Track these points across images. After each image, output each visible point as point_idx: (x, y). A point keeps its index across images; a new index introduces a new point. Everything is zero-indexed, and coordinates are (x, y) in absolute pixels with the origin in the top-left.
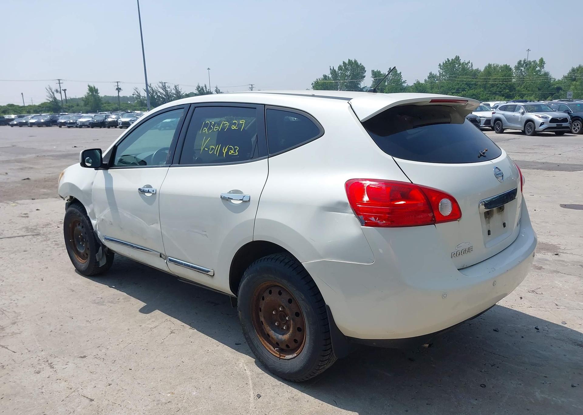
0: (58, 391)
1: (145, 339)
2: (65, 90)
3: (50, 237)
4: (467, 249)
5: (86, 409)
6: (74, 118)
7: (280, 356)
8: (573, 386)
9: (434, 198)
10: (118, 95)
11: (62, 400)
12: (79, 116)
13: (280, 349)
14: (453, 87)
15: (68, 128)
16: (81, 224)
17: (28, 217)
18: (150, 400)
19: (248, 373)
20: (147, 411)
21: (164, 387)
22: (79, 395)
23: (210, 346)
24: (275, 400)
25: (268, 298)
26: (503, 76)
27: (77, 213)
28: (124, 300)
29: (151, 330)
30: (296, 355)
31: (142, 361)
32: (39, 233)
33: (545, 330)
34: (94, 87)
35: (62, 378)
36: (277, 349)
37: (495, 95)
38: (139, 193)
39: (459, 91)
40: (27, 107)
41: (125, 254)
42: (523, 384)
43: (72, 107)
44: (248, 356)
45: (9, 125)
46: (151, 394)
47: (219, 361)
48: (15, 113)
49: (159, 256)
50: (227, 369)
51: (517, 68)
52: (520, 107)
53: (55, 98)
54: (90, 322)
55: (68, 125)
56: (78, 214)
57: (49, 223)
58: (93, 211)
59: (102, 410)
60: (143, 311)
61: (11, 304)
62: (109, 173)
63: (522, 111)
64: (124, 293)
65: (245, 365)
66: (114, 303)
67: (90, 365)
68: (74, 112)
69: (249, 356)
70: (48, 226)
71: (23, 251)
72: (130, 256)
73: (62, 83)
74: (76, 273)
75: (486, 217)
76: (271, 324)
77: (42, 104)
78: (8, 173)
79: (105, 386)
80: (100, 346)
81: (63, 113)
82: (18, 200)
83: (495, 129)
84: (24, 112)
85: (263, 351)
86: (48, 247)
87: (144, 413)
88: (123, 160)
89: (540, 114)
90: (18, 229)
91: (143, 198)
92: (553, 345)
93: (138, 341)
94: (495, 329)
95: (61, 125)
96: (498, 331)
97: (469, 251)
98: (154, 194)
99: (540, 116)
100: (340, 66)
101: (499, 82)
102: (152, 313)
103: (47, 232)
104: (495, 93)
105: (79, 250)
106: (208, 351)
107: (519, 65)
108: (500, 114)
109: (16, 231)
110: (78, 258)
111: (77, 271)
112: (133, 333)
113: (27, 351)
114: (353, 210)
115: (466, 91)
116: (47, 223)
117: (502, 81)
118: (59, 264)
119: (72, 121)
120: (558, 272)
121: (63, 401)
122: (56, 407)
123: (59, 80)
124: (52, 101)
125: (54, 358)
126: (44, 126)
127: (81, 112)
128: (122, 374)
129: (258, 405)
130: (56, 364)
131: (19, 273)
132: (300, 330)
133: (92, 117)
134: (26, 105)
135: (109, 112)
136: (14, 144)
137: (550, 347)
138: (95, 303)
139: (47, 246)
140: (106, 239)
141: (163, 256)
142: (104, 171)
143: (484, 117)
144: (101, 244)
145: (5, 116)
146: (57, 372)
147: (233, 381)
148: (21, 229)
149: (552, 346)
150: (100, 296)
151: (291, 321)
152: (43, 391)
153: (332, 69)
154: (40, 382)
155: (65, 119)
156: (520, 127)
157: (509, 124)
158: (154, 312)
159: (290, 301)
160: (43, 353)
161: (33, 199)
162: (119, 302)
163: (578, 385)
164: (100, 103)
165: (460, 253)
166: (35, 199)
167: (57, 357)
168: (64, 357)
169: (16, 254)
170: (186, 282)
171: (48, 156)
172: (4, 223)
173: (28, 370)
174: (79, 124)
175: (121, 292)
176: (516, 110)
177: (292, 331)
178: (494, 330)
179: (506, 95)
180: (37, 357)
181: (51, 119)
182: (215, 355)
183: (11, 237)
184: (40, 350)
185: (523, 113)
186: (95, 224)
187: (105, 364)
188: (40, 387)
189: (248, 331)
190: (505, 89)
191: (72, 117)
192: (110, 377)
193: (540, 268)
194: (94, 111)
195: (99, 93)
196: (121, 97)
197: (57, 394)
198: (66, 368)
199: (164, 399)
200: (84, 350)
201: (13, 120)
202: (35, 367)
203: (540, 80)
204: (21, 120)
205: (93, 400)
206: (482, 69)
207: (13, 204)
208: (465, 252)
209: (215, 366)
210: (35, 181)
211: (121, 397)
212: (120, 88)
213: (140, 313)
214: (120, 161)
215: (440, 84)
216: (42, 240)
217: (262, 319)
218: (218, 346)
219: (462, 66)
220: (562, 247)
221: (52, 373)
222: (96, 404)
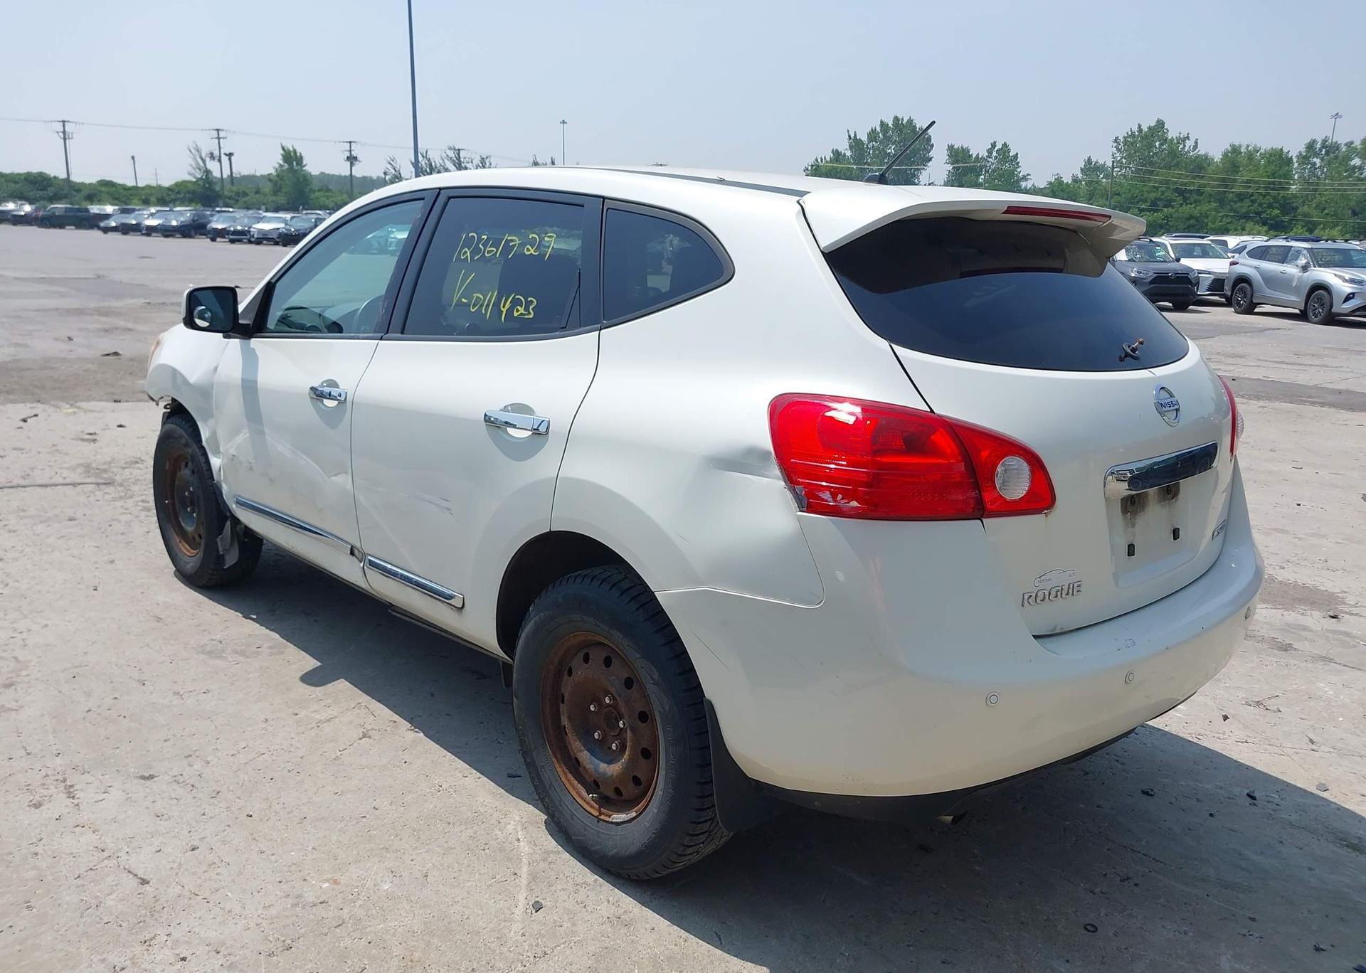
0: (72, 854)
1: (300, 746)
2: (230, 155)
3: (135, 491)
4: (1065, 588)
5: (128, 901)
6: (246, 221)
7: (601, 814)
8: (1318, 949)
9: (985, 454)
10: (349, 173)
11: (77, 876)
12: (256, 217)
13: (600, 798)
14: (1142, 195)
15: (229, 243)
16: (190, 464)
17: (94, 441)
18: (278, 893)
19: (524, 847)
20: (267, 919)
21: (318, 866)
22: (119, 866)
23: (448, 776)
24: (575, 918)
25: (580, 673)
26: (1268, 176)
27: (181, 437)
28: (271, 650)
29: (318, 726)
30: (634, 814)
31: (280, 797)
32: (113, 480)
33: (1272, 802)
34: (295, 151)
35: (89, 822)
36: (593, 797)
37: (1244, 221)
38: (311, 398)
39: (1158, 206)
40: (143, 188)
41: (279, 541)
42: (1193, 932)
43: (243, 196)
44: (533, 807)
45: (99, 228)
46: (284, 881)
47: (459, 814)
48: (116, 202)
49: (349, 552)
50: (475, 833)
51: (1304, 159)
52: (1298, 253)
53: (208, 172)
54: (182, 695)
55: (231, 237)
56: (183, 441)
57: (140, 458)
58: (214, 434)
59: (164, 908)
60: (311, 679)
61: (11, 640)
62: (252, 347)
63: (1302, 261)
64: (276, 634)
65: (519, 828)
66: (247, 657)
67: (158, 796)
68: (248, 208)
69: (535, 807)
70: (137, 465)
71: (67, 518)
72: (290, 547)
73: (224, 138)
74: (176, 579)
75: (1125, 510)
76: (586, 735)
77: (177, 184)
78: (74, 339)
79: (181, 852)
80: (191, 753)
81: (223, 209)
82: (82, 401)
83: (1234, 302)
84: (136, 201)
85: (562, 797)
86: (125, 513)
87: (257, 925)
88: (290, 319)
89: (1346, 273)
90: (67, 468)
91: (319, 411)
92: (1284, 842)
93: (282, 749)
94: (1145, 788)
95: (216, 235)
96: (1152, 795)
97: (1071, 592)
98: (342, 403)
99: (1347, 276)
100: (873, 131)
101: (1257, 189)
102: (329, 685)
103: (130, 479)
104: (1246, 217)
105: (183, 525)
106: (441, 786)
107: (1309, 152)
108: (1248, 266)
109: (60, 471)
110: (180, 545)
111: (177, 573)
112: (274, 729)
113: (23, 753)
114: (781, 472)
115: (1173, 207)
116: (136, 458)
117: (1266, 188)
118: (142, 554)
119: (239, 228)
120: (1330, 660)
121: (79, 877)
122: (59, 890)
123: (218, 130)
124: (201, 179)
125: (82, 774)
126: (177, 236)
127: (263, 207)
128: (229, 826)
129: (532, 928)
130: (82, 790)
131: (46, 570)
132: (648, 754)
133: (285, 222)
134: (141, 184)
135: (328, 211)
136: (101, 273)
137: (1277, 845)
138: (203, 652)
139: (125, 511)
140: (241, 504)
141: (356, 552)
142: (242, 340)
143: (1209, 273)
144: (228, 514)
145: (92, 206)
146: (81, 808)
147: (484, 866)
148: (73, 469)
149: (1281, 842)
150: (218, 637)
151: (628, 731)
152: (39, 850)
153: (852, 136)
154: (36, 828)
155: (224, 222)
156: (1295, 302)
157: (1268, 292)
158: (333, 683)
159: (629, 683)
160: (58, 761)
161: (116, 401)
162: (258, 653)
163: (1333, 946)
164: (307, 190)
165: (1047, 597)
166: (120, 401)
167: (89, 772)
168: (104, 773)
169: (49, 526)
170: (407, 619)
171: (172, 304)
172: (39, 453)
173: (18, 799)
174: (256, 236)
175: (268, 630)
176: (1289, 258)
177: (629, 755)
178: (1142, 791)
179: (1272, 222)
180: (43, 769)
181: (194, 221)
182: (454, 798)
183: (46, 486)
184: (55, 753)
185: (1305, 268)
186: (218, 467)
187: (195, 798)
188: (34, 841)
189: (532, 748)
190: (1270, 206)
191: (241, 217)
192: (199, 831)
193: (1287, 648)
194: (292, 207)
195: (304, 166)
196: (357, 178)
197: (70, 862)
198: (104, 799)
199: (312, 893)
200: (154, 761)
201: (107, 216)
202: (34, 793)
203: (1359, 190)
204: (126, 218)
205: (148, 883)
206: (1217, 156)
207: (68, 409)
208: (1059, 593)
209: (449, 823)
210: (132, 360)
211: (212, 882)
212: (355, 155)
213: (302, 684)
214: (281, 320)
215: (1111, 188)
216: (117, 496)
217: (565, 721)
218: (466, 777)
219: (1169, 146)
220: (1351, 600)
221: (68, 810)
222: (153, 892)
